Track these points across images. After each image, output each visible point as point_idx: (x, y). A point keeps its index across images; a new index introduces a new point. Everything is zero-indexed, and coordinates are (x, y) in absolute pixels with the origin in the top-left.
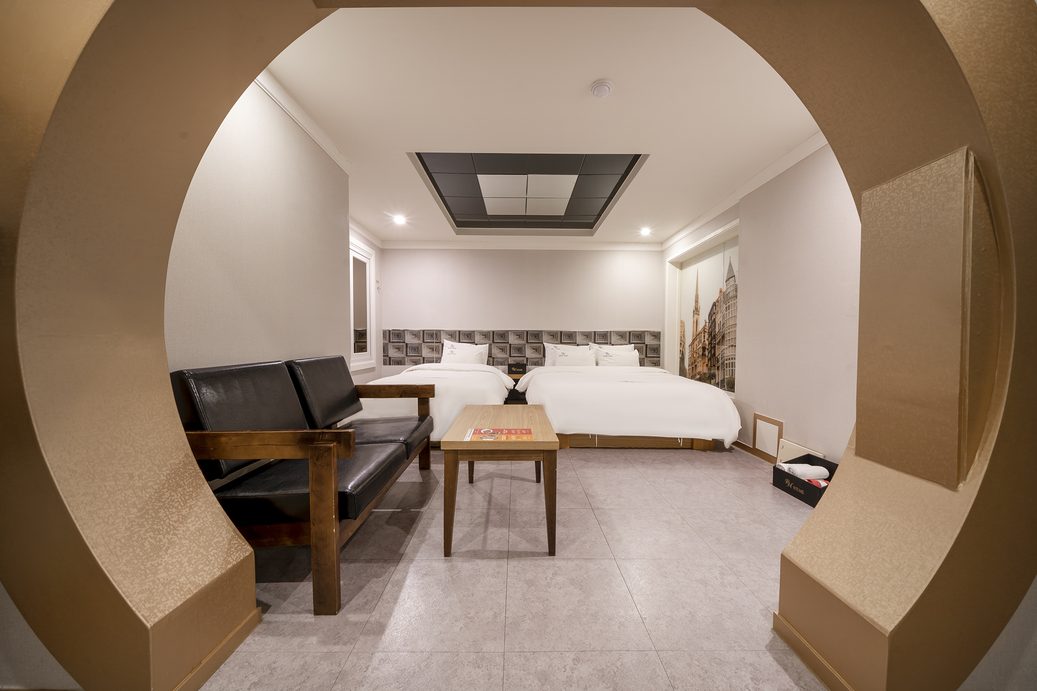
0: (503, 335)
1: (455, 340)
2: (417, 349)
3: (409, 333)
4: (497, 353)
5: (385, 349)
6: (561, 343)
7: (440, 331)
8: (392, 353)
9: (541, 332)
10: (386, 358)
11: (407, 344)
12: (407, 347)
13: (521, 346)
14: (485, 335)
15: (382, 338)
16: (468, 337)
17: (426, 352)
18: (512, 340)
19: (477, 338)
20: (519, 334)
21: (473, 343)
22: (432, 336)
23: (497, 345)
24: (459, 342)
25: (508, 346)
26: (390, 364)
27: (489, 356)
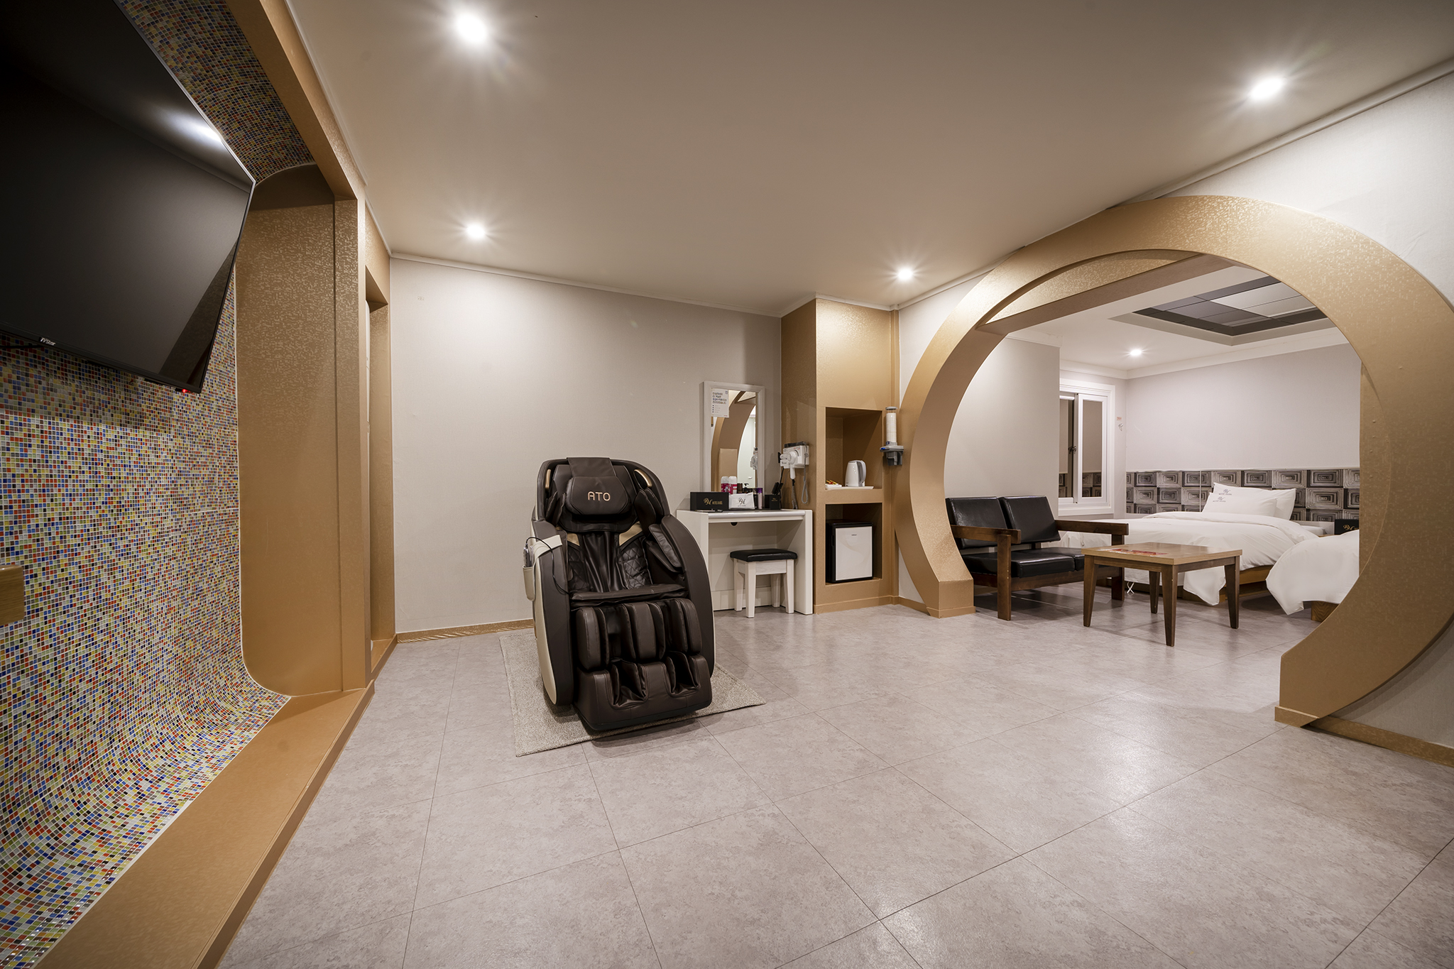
1: (1235, 484)
2: (1173, 494)
3: (1162, 476)
4: (1316, 502)
5: (1129, 494)
7: (1209, 472)
8: (1139, 498)
10: (1129, 504)
11: (1158, 489)
12: (1158, 494)
15: (1126, 481)
16: (1260, 479)
17: (1185, 498)
19: (1275, 481)
21: (1269, 487)
22: (1196, 478)
24: (1243, 485)
25: (1340, 492)
26: (1135, 512)
27: (1295, 507)
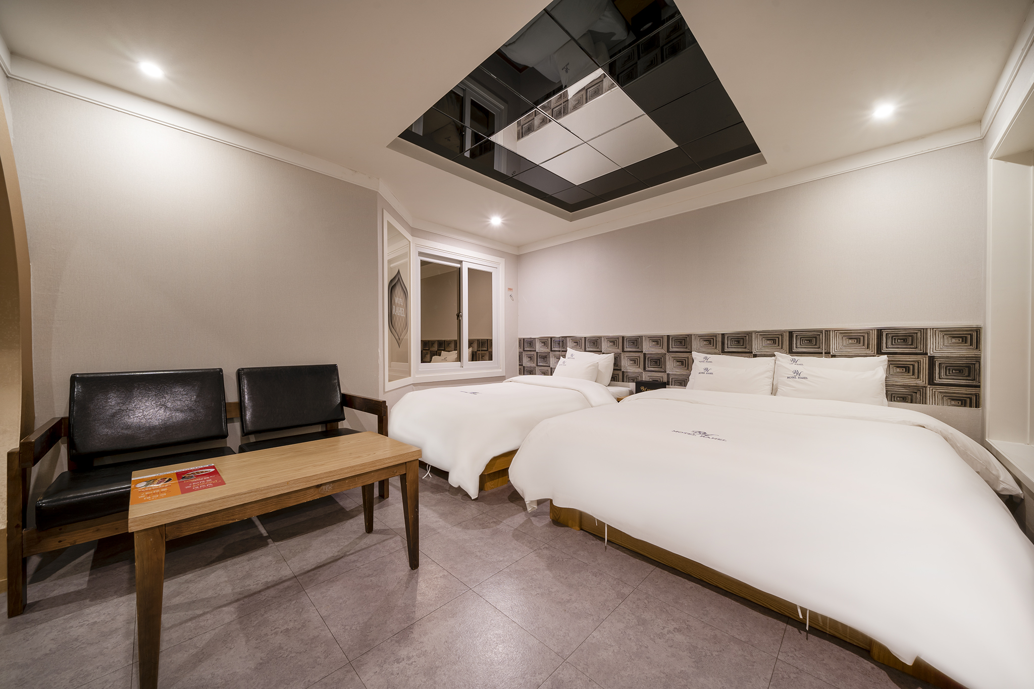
0: (636, 341)
2: (546, 358)
3: (539, 341)
4: (627, 365)
5: (520, 358)
6: (723, 352)
8: (526, 363)
9: (690, 336)
10: (520, 368)
11: (537, 352)
12: (537, 356)
13: (659, 356)
14: (613, 341)
15: (518, 347)
18: (648, 348)
19: (605, 345)
20: (656, 340)
22: (560, 343)
23: (627, 354)
25: (642, 356)
27: (614, 370)
